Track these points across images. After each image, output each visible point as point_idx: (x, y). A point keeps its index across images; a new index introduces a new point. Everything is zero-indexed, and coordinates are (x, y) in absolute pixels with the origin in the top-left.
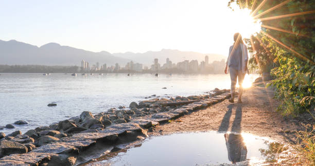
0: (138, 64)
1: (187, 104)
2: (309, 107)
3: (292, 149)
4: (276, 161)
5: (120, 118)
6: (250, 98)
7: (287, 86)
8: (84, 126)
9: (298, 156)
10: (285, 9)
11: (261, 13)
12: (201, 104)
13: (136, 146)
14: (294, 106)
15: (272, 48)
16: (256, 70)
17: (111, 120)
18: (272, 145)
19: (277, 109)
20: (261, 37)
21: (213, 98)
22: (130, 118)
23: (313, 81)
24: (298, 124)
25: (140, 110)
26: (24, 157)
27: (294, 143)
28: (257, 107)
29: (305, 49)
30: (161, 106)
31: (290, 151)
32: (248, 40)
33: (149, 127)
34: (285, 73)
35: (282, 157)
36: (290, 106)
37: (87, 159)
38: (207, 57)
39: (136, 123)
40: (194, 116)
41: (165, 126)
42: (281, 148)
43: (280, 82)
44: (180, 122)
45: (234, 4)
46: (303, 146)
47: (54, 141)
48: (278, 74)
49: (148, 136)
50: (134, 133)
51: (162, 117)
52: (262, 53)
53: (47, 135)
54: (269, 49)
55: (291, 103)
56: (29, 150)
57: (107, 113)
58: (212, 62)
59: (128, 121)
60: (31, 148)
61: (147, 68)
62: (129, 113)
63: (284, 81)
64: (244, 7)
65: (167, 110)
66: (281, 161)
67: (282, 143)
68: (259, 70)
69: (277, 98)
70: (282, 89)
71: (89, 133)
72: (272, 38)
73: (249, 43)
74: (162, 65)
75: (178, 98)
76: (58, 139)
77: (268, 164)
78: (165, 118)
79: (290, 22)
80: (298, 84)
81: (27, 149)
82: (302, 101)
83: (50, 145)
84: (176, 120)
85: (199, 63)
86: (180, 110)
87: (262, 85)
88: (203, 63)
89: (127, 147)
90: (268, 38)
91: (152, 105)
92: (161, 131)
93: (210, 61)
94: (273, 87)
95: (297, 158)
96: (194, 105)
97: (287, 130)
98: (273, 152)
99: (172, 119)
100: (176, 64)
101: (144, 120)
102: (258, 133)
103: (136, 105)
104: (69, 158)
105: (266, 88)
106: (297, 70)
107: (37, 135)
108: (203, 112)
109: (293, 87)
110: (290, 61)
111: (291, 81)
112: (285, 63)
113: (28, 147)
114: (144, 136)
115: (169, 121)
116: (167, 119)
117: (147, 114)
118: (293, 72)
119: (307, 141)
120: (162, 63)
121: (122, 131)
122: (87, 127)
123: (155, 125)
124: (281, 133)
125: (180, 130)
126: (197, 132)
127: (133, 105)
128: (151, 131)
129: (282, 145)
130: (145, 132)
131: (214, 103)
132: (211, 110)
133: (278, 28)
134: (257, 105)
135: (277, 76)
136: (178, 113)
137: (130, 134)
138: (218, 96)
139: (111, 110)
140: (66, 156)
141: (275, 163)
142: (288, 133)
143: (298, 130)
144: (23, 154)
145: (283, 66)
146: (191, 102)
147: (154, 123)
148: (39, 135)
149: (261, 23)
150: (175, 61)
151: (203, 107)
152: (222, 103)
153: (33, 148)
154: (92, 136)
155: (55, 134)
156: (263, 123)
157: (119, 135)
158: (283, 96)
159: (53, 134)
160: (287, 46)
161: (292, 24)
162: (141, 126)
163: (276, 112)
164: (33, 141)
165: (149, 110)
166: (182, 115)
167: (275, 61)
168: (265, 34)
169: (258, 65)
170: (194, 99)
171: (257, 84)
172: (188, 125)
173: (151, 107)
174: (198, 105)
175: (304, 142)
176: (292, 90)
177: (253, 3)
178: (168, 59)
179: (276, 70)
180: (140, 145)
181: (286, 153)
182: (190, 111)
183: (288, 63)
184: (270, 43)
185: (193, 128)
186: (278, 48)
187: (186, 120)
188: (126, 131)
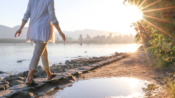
0: (70, 38)
1: (99, 61)
2: (171, 63)
3: (161, 88)
4: (152, 95)
5: (60, 69)
6: (137, 58)
7: (158, 51)
8: (38, 74)
9: (165, 92)
10: (157, 6)
11: (142, 8)
12: (107, 61)
13: (69, 86)
14: (162, 62)
15: (149, 28)
16: (140, 41)
17: (54, 71)
18: (149, 85)
19: (152, 64)
20: (143, 22)
21: (114, 58)
22: (66, 69)
23: (173, 48)
24: (164, 73)
25: (71, 65)
26: (3, 93)
27: (162, 84)
28: (140, 63)
29: (168, 29)
30: (84, 62)
31: (160, 89)
32: (135, 23)
33: (77, 75)
34: (157, 43)
35: (155, 93)
36: (160, 62)
37: (40, 94)
38: (111, 34)
39: (69, 73)
40: (103, 68)
41: (86, 74)
42: (155, 88)
43: (154, 48)
44: (95, 72)
45: (127, 2)
46: (167, 86)
47: (21, 83)
48: (153, 43)
49: (76, 80)
50: (68, 78)
51: (84, 69)
52: (144, 31)
53: (16, 80)
54: (147, 29)
55: (161, 60)
56: (6, 89)
57: (52, 67)
58: (114, 37)
59: (64, 71)
60: (7, 87)
61: (76, 40)
62: (65, 67)
63: (156, 47)
64: (132, 4)
65: (87, 65)
66: (155, 95)
67: (155, 84)
68: (142, 41)
69: (152, 58)
70: (155, 53)
71: (41, 79)
72: (149, 23)
73: (135, 25)
74: (84, 39)
75: (94, 58)
76: (23, 82)
77: (147, 97)
78: (86, 69)
79: (160, 13)
80: (164, 50)
81: (4, 88)
82: (167, 59)
83: (18, 85)
84: (93, 71)
85: (106, 37)
86: (95, 65)
87: (143, 50)
88: (108, 37)
89: (64, 86)
90: (147, 23)
91: (79, 62)
92: (84, 77)
93: (113, 36)
94: (150, 51)
95: (164, 93)
96: (103, 62)
97: (158, 76)
98: (150, 89)
99: (90, 70)
100: (93, 38)
101: (74, 71)
102: (141, 78)
103: (69, 62)
104: (29, 93)
105: (146, 52)
106: (164, 41)
107: (10, 80)
108: (108, 66)
109: (161, 51)
110: (160, 36)
111: (161, 48)
112: (157, 37)
113: (5, 87)
114: (74, 80)
115: (89, 71)
116: (87, 70)
117: (75, 67)
118: (162, 42)
119: (170, 83)
120: (84, 37)
121: (61, 77)
122: (40, 75)
123: (80, 74)
124: (155, 78)
125: (95, 76)
126: (105, 78)
127: (67, 62)
128: (77, 77)
129: (155, 85)
130: (74, 78)
131: (115, 61)
132: (113, 65)
133: (152, 16)
134: (140, 62)
135: (152, 44)
136: (94, 67)
137: (65, 79)
138: (117, 57)
139: (54, 65)
140: (28, 92)
141: (151, 96)
142: (158, 78)
143: (165, 77)
144: (3, 91)
145: (156, 39)
146: (101, 60)
147: (79, 72)
148: (11, 80)
149: (143, 14)
150: (92, 36)
151: (108, 63)
152: (120, 60)
153: (8, 87)
154: (43, 80)
155: (21, 79)
156: (144, 73)
157: (59, 79)
158: (156, 57)
159: (20, 79)
160: (158, 27)
161: (161, 14)
162: (72, 74)
163: (152, 66)
164: (8, 83)
165: (77, 65)
166: (96, 68)
167: (151, 36)
168: (145, 20)
169: (141, 38)
170: (103, 58)
171: (141, 49)
172: (100, 74)
173: (78, 63)
174: (106, 62)
175: (168, 83)
176: (161, 53)
177: (138, 2)
178: (88, 35)
179: (151, 41)
180: (71, 86)
181: (158, 90)
182: (101, 66)
183: (159, 37)
184: (148, 25)
185: (103, 75)
186: (153, 29)
187: (98, 71)
188: (63, 77)
